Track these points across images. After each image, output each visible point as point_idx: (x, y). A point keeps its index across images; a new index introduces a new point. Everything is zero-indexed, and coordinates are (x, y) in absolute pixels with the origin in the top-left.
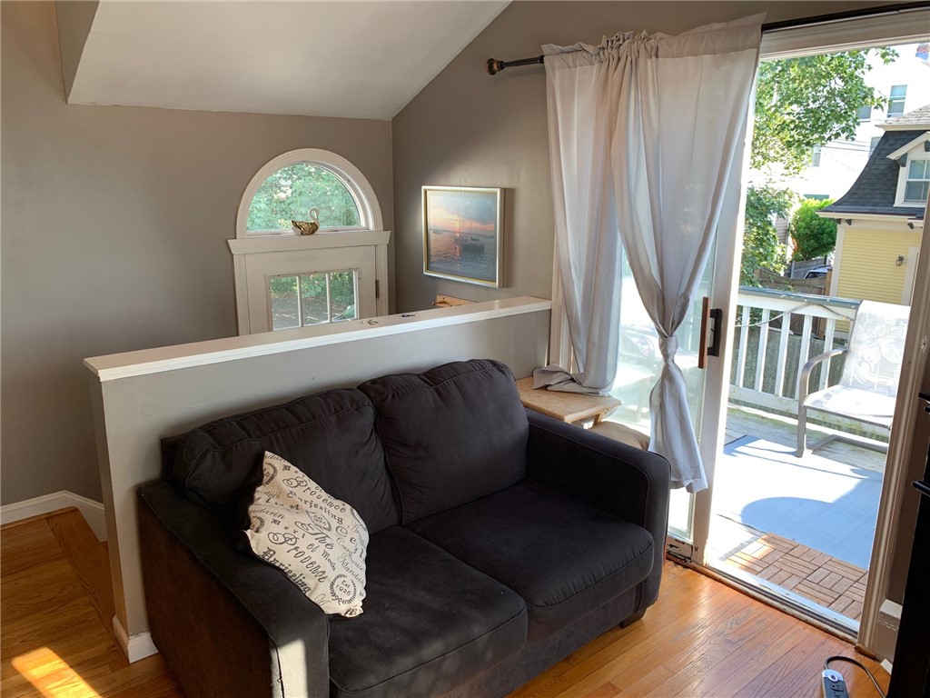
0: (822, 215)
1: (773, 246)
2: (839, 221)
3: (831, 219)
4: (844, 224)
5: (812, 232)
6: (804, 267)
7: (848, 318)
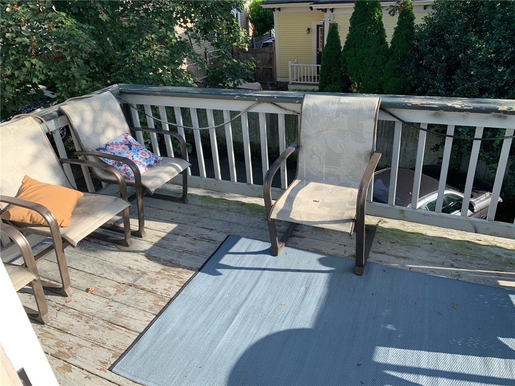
0: (264, 6)
1: (238, 32)
2: (274, 9)
3: (269, 9)
4: (277, 11)
5: (261, 17)
6: (260, 40)
7: (294, 112)
